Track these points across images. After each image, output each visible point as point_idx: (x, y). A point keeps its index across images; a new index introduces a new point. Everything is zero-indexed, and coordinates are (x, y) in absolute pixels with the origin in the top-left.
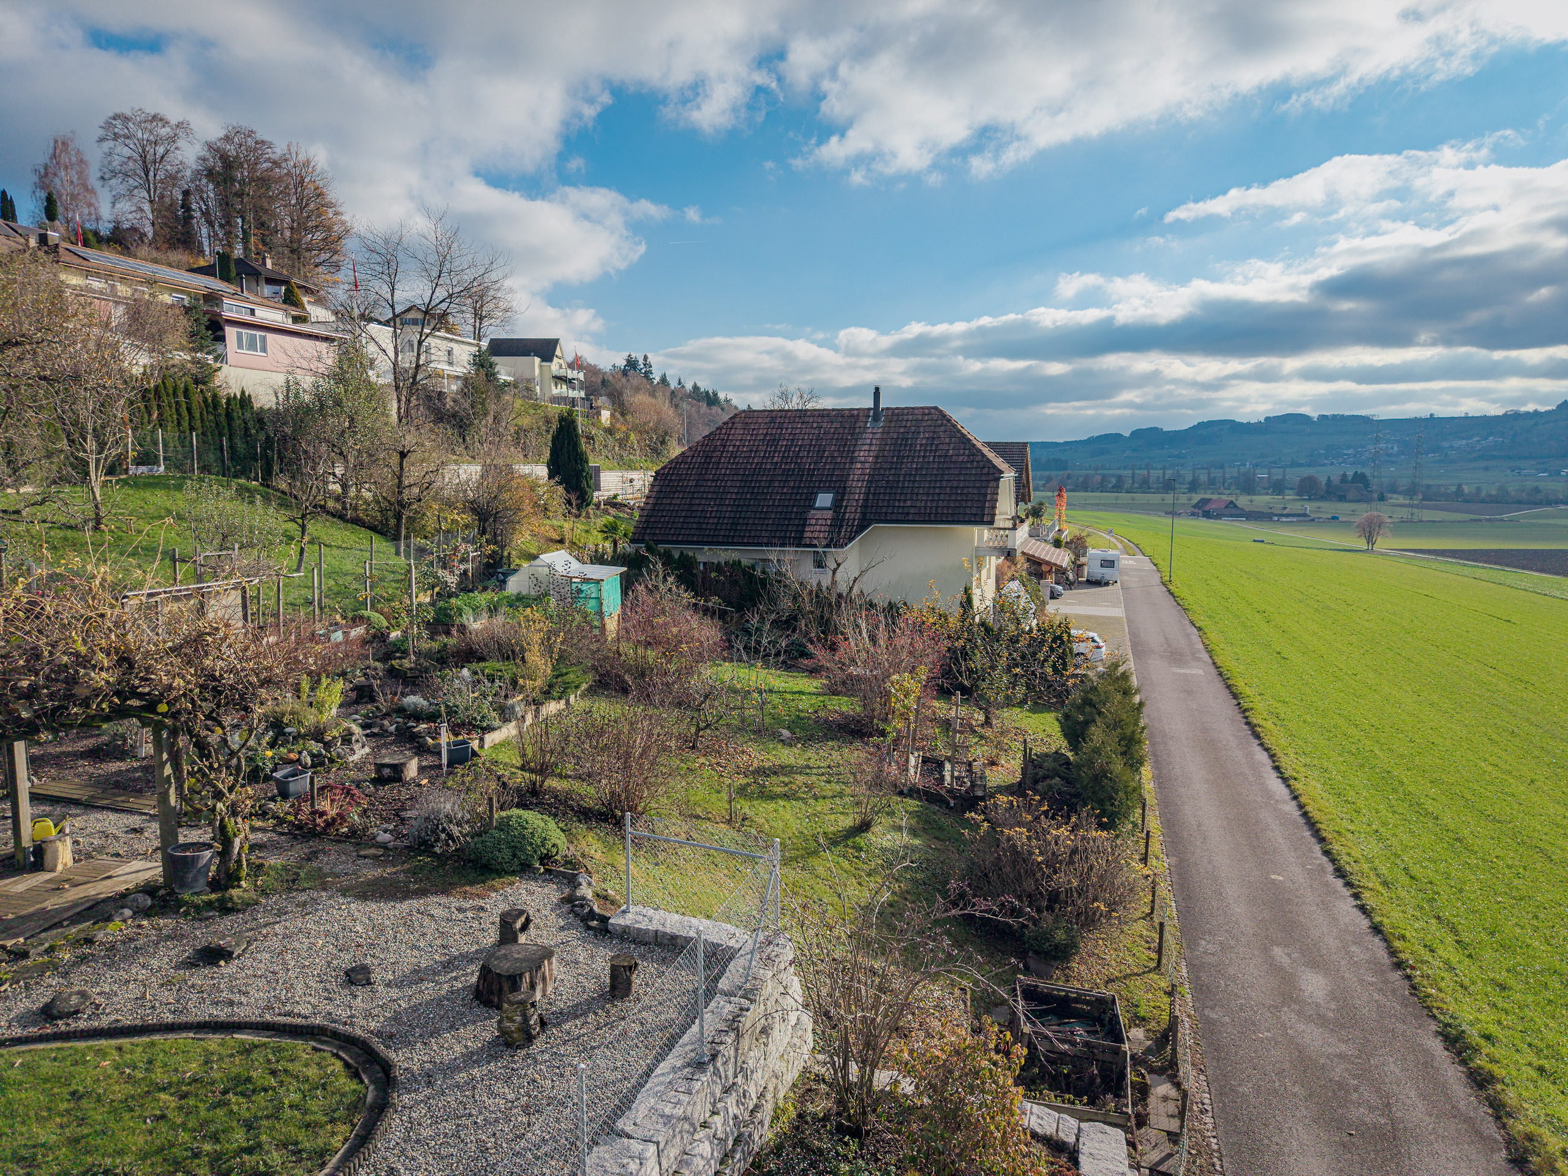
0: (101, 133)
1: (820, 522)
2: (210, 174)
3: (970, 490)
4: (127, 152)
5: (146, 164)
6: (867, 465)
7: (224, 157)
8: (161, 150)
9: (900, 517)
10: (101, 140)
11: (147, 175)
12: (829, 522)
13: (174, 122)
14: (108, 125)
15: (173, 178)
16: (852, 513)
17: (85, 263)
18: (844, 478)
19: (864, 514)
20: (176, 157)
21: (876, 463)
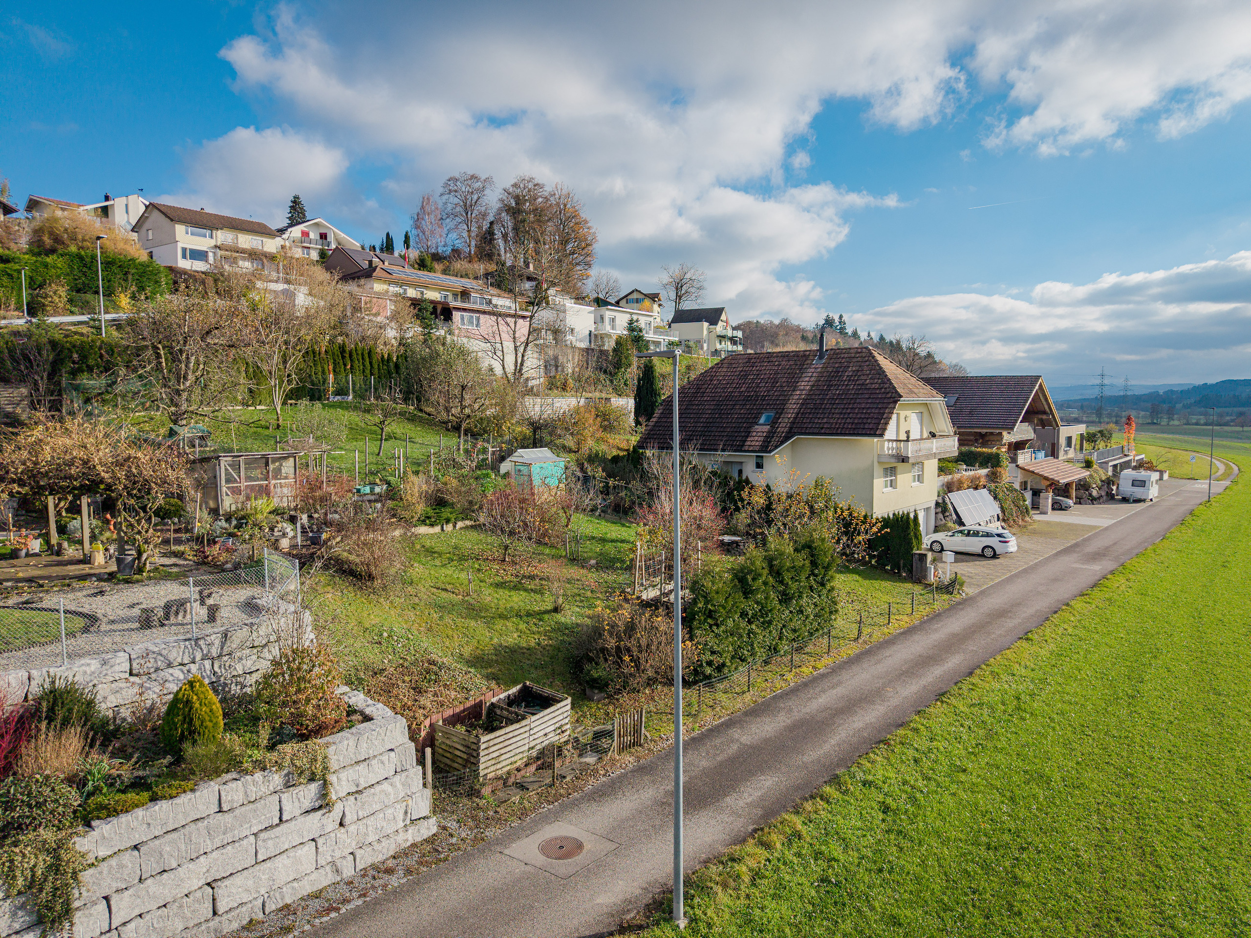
0: (441, 190)
1: (759, 434)
2: (509, 210)
3: (873, 411)
4: (456, 200)
5: (468, 208)
6: (804, 392)
7: (517, 198)
8: (475, 197)
9: (815, 431)
10: (442, 195)
11: (467, 214)
12: (765, 434)
13: (483, 178)
14: (446, 185)
15: (484, 215)
16: (783, 426)
17: (390, 276)
18: (784, 403)
19: (791, 428)
20: (484, 201)
21: (811, 390)
